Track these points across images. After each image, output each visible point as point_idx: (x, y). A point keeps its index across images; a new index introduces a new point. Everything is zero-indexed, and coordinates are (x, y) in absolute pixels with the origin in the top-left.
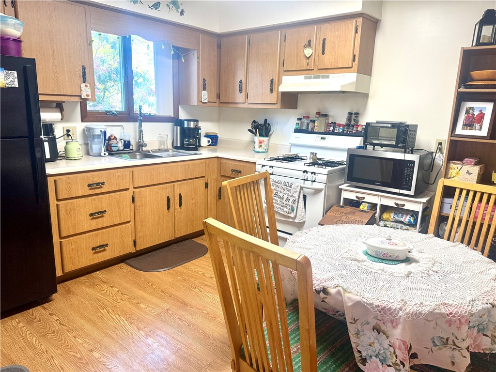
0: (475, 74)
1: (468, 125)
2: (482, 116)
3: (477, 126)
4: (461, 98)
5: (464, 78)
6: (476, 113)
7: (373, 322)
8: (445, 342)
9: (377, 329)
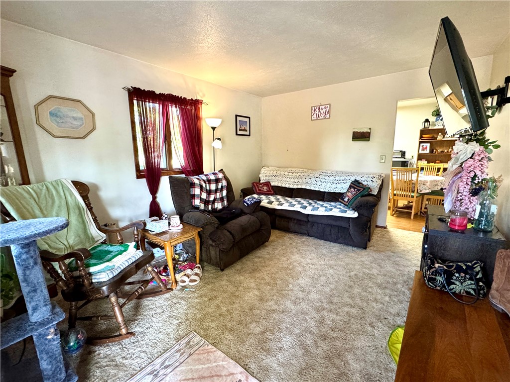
0: (424, 136)
1: (423, 150)
2: (426, 148)
3: (425, 150)
4: (420, 142)
5: (421, 137)
6: (425, 147)
7: (423, 183)
8: (436, 185)
9: (424, 184)
